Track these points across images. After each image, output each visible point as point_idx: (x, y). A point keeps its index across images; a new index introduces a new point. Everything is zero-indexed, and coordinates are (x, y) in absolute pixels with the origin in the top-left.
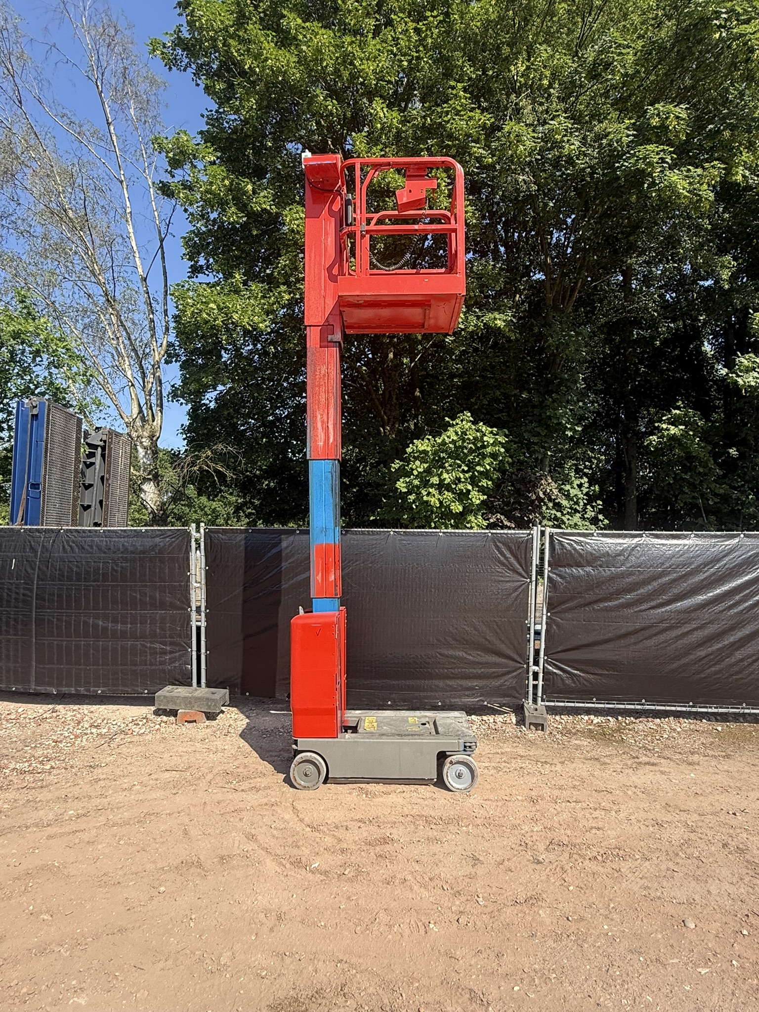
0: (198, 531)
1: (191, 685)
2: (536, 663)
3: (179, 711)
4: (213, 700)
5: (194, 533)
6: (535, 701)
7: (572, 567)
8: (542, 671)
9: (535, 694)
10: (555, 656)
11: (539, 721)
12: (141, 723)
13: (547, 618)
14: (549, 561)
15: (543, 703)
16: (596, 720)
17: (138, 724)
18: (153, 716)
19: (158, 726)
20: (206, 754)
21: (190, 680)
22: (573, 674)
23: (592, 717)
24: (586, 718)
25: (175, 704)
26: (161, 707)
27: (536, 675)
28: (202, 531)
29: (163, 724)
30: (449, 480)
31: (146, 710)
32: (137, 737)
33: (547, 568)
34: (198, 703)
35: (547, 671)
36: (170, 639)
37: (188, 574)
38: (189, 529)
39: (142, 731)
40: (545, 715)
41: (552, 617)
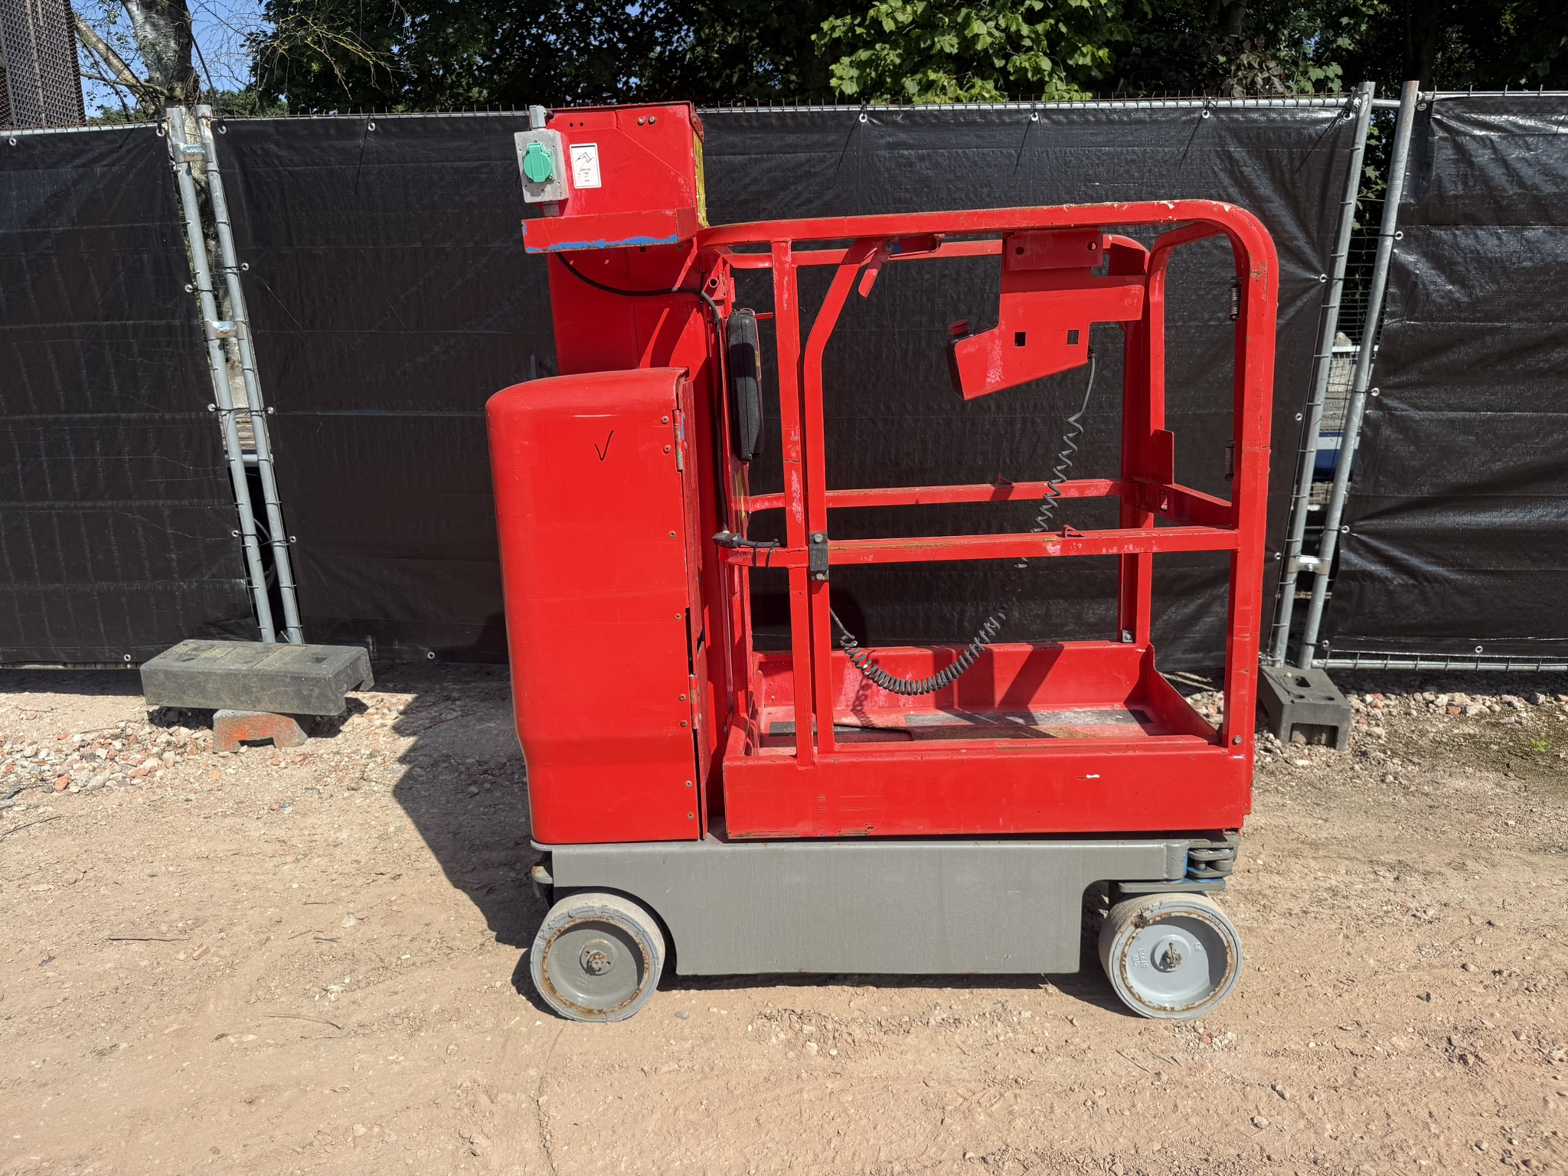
1: (256, 635)
2: (1313, 547)
3: (216, 716)
4: (316, 681)
5: (178, 142)
6: (1294, 657)
7: (1480, 224)
8: (1326, 569)
9: (1297, 635)
10: (1382, 524)
11: (1326, 720)
12: (102, 752)
13: (1367, 406)
14: (1402, 208)
15: (1315, 662)
16: (1478, 705)
17: (93, 757)
18: (147, 729)
19: (152, 762)
20: (270, 865)
21: (250, 621)
22: (1428, 578)
23: (1460, 698)
24: (1443, 699)
25: (203, 692)
26: (166, 704)
27: (1307, 580)
28: (204, 133)
29: (169, 755)
30: (989, 40)
31: (130, 709)
32: (78, 800)
33: (1391, 232)
34: (273, 691)
35: (1343, 567)
36: (169, 502)
37: (188, 288)
38: (160, 127)
39: (98, 780)
40: (1331, 699)
41: (1385, 401)
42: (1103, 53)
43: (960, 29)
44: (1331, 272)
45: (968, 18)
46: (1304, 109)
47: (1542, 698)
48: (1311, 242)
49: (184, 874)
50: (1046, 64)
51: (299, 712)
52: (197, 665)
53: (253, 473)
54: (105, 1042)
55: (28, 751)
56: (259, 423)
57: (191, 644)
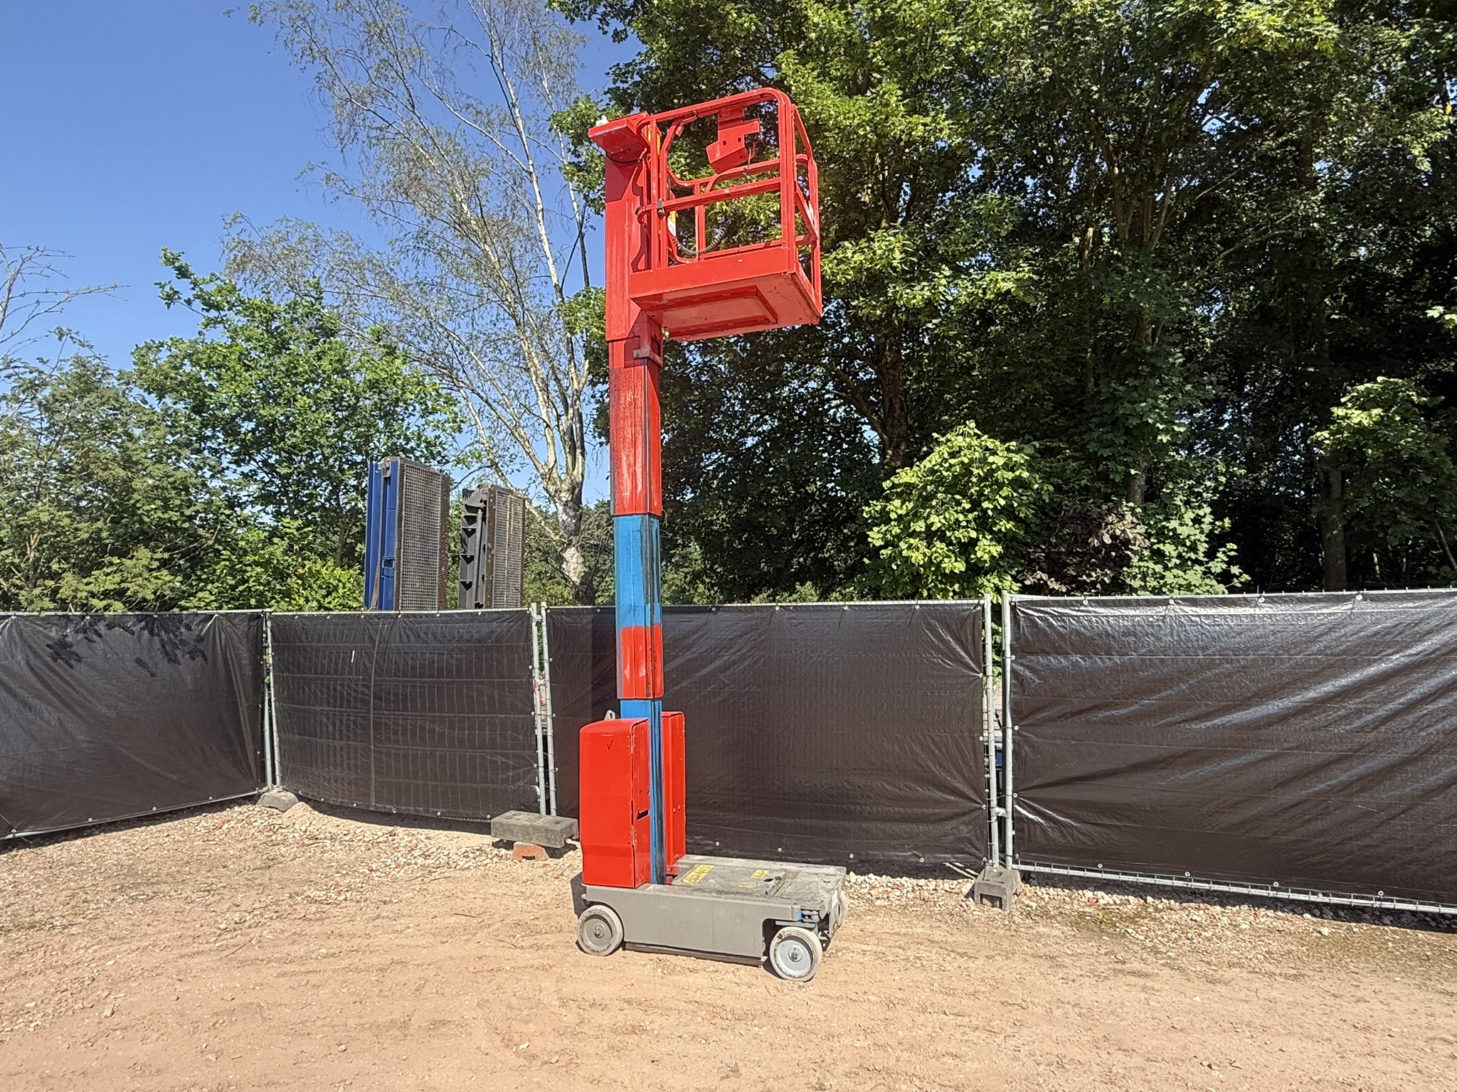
1: (538, 811)
2: (1001, 803)
3: (515, 844)
4: (553, 832)
5: (534, 615)
6: (1003, 861)
7: (1049, 654)
8: (1010, 815)
10: (1028, 793)
11: (995, 893)
13: (1013, 734)
14: (1012, 646)
16: (1104, 898)
18: (490, 848)
19: (488, 861)
21: (536, 805)
22: (1061, 823)
25: (512, 833)
26: (499, 838)
27: (1002, 821)
29: (495, 859)
31: (484, 840)
33: (1009, 655)
34: (537, 835)
35: (1018, 816)
37: (530, 666)
38: (528, 610)
40: (1002, 883)
41: (1021, 732)
42: (1010, 525)
46: (959, 605)
51: (548, 846)
52: (512, 821)
56: (549, 720)
57: (513, 812)
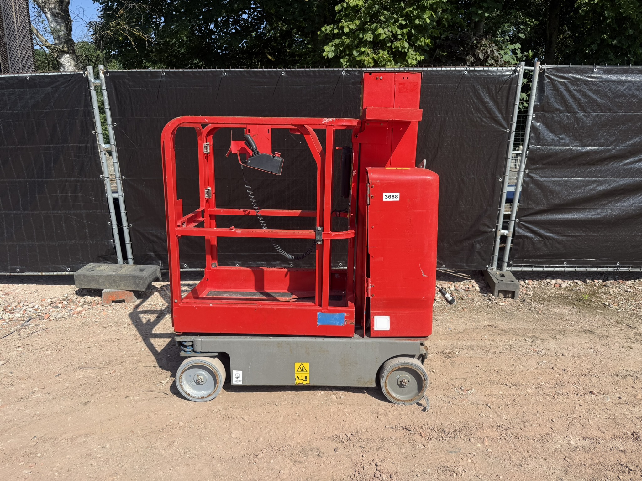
0: (97, 77)
1: (116, 262)
2: (506, 227)
3: (103, 291)
4: (141, 278)
5: (92, 79)
6: (500, 267)
8: (511, 235)
9: (501, 259)
10: (530, 218)
11: (511, 289)
12: (60, 305)
13: (524, 176)
14: (535, 106)
15: (507, 269)
16: (565, 284)
17: (57, 307)
18: (76, 297)
19: (79, 309)
20: (132, 343)
21: (114, 256)
22: (547, 238)
23: (559, 281)
24: (553, 282)
25: (98, 283)
26: (83, 287)
27: (504, 239)
28: (102, 76)
29: (86, 306)
30: (385, 36)
31: (68, 290)
32: (54, 323)
33: (531, 115)
34: (125, 282)
35: (517, 234)
36: (85, 211)
37: (93, 132)
38: (84, 73)
39: (61, 315)
40: (513, 281)
41: (531, 174)
42: (428, 41)
43: (374, 31)
44: (511, 129)
45: (376, 27)
46: (500, 71)
47: (588, 281)
48: (503, 117)
49: (101, 346)
50: (407, 45)
51: (135, 290)
52: (94, 273)
53: (116, 201)
54: (85, 400)
55: (31, 306)
56: (119, 182)
57: (93, 264)
